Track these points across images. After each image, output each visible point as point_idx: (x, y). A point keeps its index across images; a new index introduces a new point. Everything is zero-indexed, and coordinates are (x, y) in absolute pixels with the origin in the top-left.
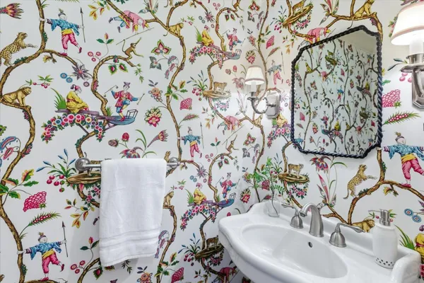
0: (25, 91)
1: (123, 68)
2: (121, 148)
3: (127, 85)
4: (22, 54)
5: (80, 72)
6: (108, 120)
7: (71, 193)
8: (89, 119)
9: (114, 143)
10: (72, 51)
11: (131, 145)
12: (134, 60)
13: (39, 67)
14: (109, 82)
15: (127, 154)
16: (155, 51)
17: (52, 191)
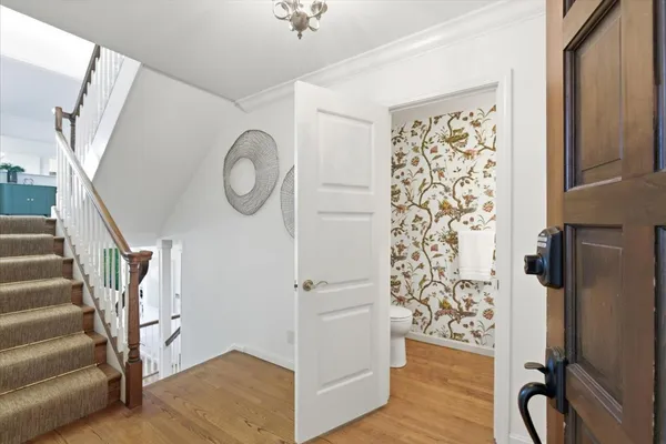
0: (427, 202)
1: (468, 182)
2: (470, 225)
3: (470, 191)
4: (426, 187)
5: (447, 190)
6: (462, 211)
7: (448, 246)
8: (453, 211)
9: (466, 223)
10: (443, 181)
11: (475, 224)
12: (474, 176)
13: (432, 191)
14: (461, 191)
15: (473, 228)
16: (486, 167)
17: (440, 245)
